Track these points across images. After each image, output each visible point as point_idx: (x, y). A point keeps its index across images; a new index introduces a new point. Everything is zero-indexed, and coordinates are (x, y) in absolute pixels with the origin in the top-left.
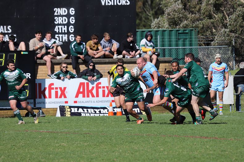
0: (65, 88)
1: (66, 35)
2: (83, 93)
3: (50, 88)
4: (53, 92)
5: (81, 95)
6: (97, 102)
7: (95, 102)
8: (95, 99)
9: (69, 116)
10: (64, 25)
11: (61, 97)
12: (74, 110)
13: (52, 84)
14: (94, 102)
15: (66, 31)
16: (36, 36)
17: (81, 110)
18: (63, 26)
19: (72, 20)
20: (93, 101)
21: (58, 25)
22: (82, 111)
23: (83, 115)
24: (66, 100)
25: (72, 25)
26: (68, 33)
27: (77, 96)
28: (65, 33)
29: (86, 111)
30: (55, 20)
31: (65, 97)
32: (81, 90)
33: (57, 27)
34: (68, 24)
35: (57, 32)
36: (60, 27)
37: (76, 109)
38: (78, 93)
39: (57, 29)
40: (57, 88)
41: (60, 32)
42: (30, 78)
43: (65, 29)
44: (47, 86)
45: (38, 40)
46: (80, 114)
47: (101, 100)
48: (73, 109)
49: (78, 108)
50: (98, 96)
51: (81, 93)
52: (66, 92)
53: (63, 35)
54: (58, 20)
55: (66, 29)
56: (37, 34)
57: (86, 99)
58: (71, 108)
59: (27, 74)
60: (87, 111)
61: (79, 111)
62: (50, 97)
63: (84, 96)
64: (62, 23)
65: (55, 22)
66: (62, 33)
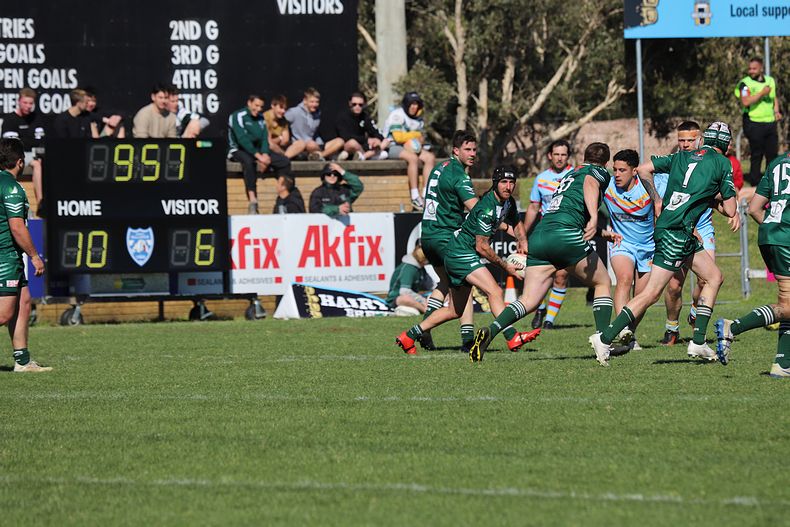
0: (275, 241)
1: (200, 96)
2: (316, 254)
3: (243, 243)
4: (249, 250)
5: (311, 261)
6: (346, 279)
7: (343, 278)
8: (344, 270)
9: (319, 315)
10: (193, 67)
11: (266, 266)
12: (328, 301)
13: (246, 231)
14: (340, 279)
15: (199, 86)
16: (153, 98)
17: (341, 303)
18: (192, 72)
19: (213, 55)
20: (338, 278)
21: (181, 67)
22: (345, 305)
23: (350, 313)
24: (276, 273)
25: (213, 67)
26: (204, 91)
27: (302, 264)
28: (195, 91)
29: (355, 305)
30: (172, 54)
31: (276, 265)
32: (312, 247)
33: (177, 73)
34: (204, 66)
35: (179, 87)
36: (185, 72)
37: (331, 298)
38: (306, 253)
39: (179, 78)
40: (257, 242)
41: (186, 86)
42: (217, 212)
43: (195, 78)
44: (234, 235)
45: (159, 109)
46: (341, 312)
47: (354, 274)
48: (322, 296)
49: (336, 294)
50: (348, 263)
51: (311, 254)
52: (279, 252)
53: (193, 96)
54: (180, 54)
55: (198, 78)
56: (156, 92)
57: (323, 271)
58: (320, 296)
59: (211, 201)
60: (359, 303)
61: (339, 306)
62: (243, 265)
63: (318, 264)
64: (189, 63)
65: (173, 60)
66: (189, 91)
